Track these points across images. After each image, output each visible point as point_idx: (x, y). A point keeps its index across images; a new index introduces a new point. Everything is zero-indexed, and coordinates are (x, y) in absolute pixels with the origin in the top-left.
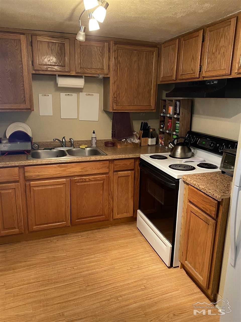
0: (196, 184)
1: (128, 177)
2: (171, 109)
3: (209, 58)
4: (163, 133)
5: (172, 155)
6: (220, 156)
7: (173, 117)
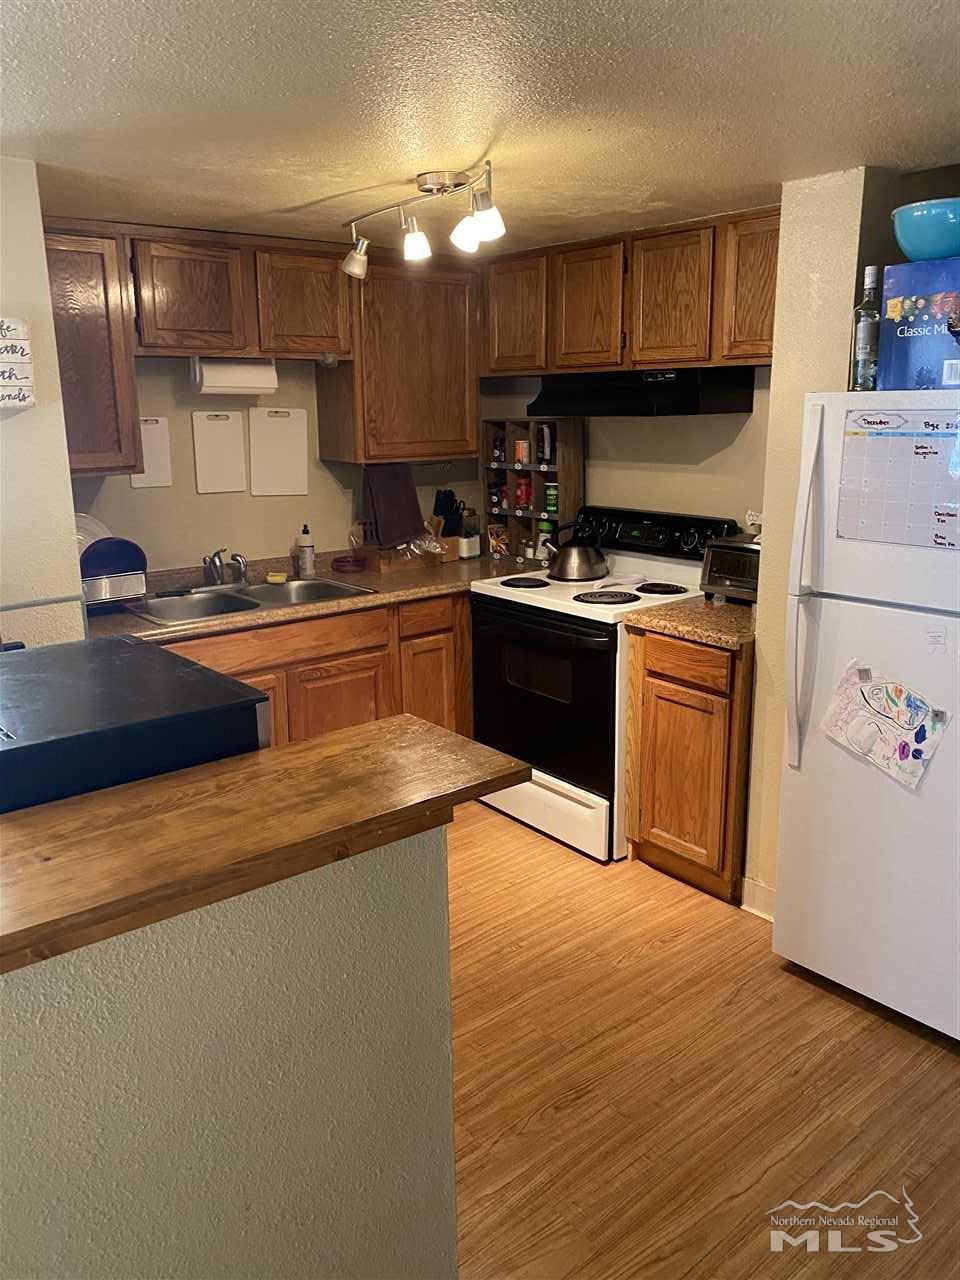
0: (668, 625)
1: (438, 652)
2: (523, 449)
3: (647, 316)
4: (501, 519)
5: (554, 574)
6: (697, 563)
7: (536, 471)
